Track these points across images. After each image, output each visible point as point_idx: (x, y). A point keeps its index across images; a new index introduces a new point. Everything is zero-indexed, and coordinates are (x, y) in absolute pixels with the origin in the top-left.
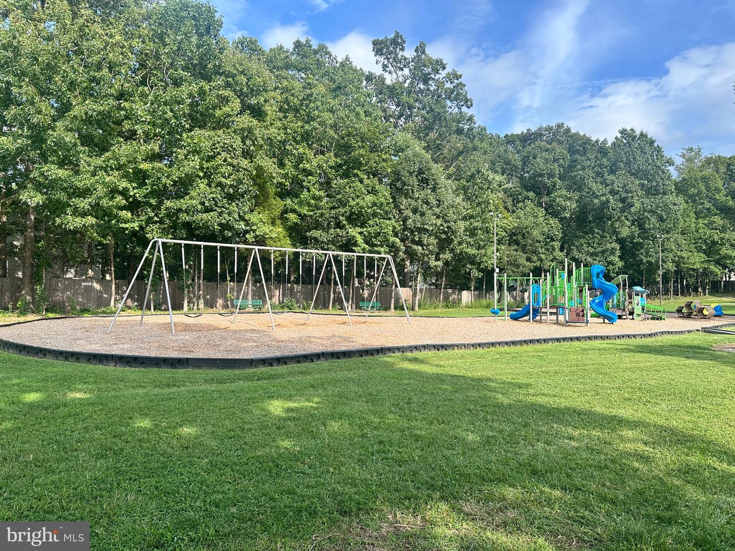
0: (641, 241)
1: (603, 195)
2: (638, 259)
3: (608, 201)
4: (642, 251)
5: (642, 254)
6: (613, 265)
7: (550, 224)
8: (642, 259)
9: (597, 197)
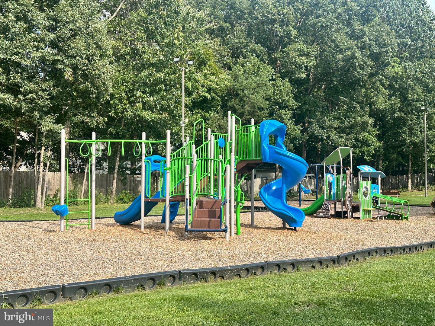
0: (403, 115)
1: (349, 49)
2: (400, 139)
3: (354, 57)
4: (406, 129)
5: (405, 133)
6: (369, 145)
7: (278, 87)
8: (405, 140)
9: (341, 51)
